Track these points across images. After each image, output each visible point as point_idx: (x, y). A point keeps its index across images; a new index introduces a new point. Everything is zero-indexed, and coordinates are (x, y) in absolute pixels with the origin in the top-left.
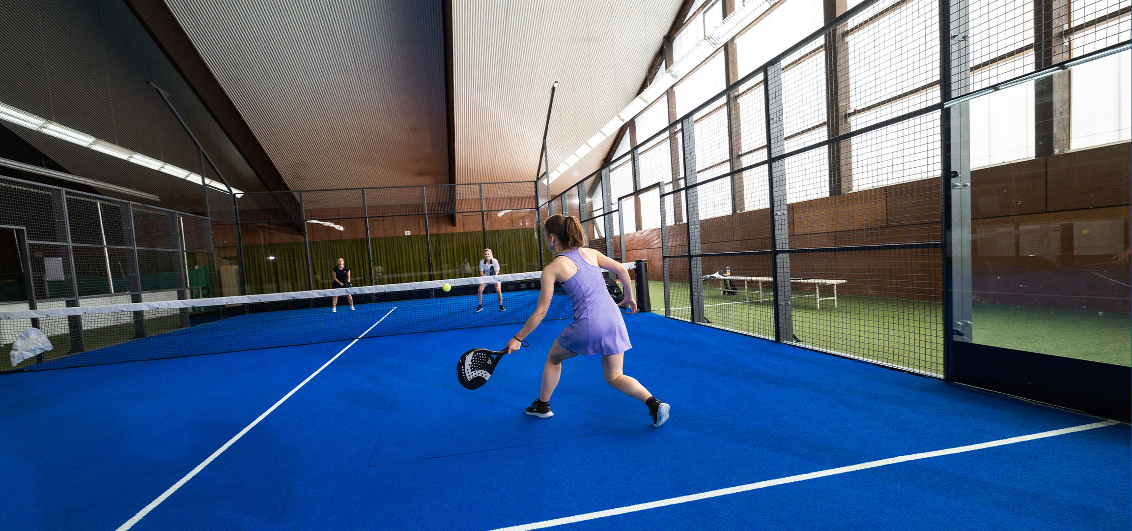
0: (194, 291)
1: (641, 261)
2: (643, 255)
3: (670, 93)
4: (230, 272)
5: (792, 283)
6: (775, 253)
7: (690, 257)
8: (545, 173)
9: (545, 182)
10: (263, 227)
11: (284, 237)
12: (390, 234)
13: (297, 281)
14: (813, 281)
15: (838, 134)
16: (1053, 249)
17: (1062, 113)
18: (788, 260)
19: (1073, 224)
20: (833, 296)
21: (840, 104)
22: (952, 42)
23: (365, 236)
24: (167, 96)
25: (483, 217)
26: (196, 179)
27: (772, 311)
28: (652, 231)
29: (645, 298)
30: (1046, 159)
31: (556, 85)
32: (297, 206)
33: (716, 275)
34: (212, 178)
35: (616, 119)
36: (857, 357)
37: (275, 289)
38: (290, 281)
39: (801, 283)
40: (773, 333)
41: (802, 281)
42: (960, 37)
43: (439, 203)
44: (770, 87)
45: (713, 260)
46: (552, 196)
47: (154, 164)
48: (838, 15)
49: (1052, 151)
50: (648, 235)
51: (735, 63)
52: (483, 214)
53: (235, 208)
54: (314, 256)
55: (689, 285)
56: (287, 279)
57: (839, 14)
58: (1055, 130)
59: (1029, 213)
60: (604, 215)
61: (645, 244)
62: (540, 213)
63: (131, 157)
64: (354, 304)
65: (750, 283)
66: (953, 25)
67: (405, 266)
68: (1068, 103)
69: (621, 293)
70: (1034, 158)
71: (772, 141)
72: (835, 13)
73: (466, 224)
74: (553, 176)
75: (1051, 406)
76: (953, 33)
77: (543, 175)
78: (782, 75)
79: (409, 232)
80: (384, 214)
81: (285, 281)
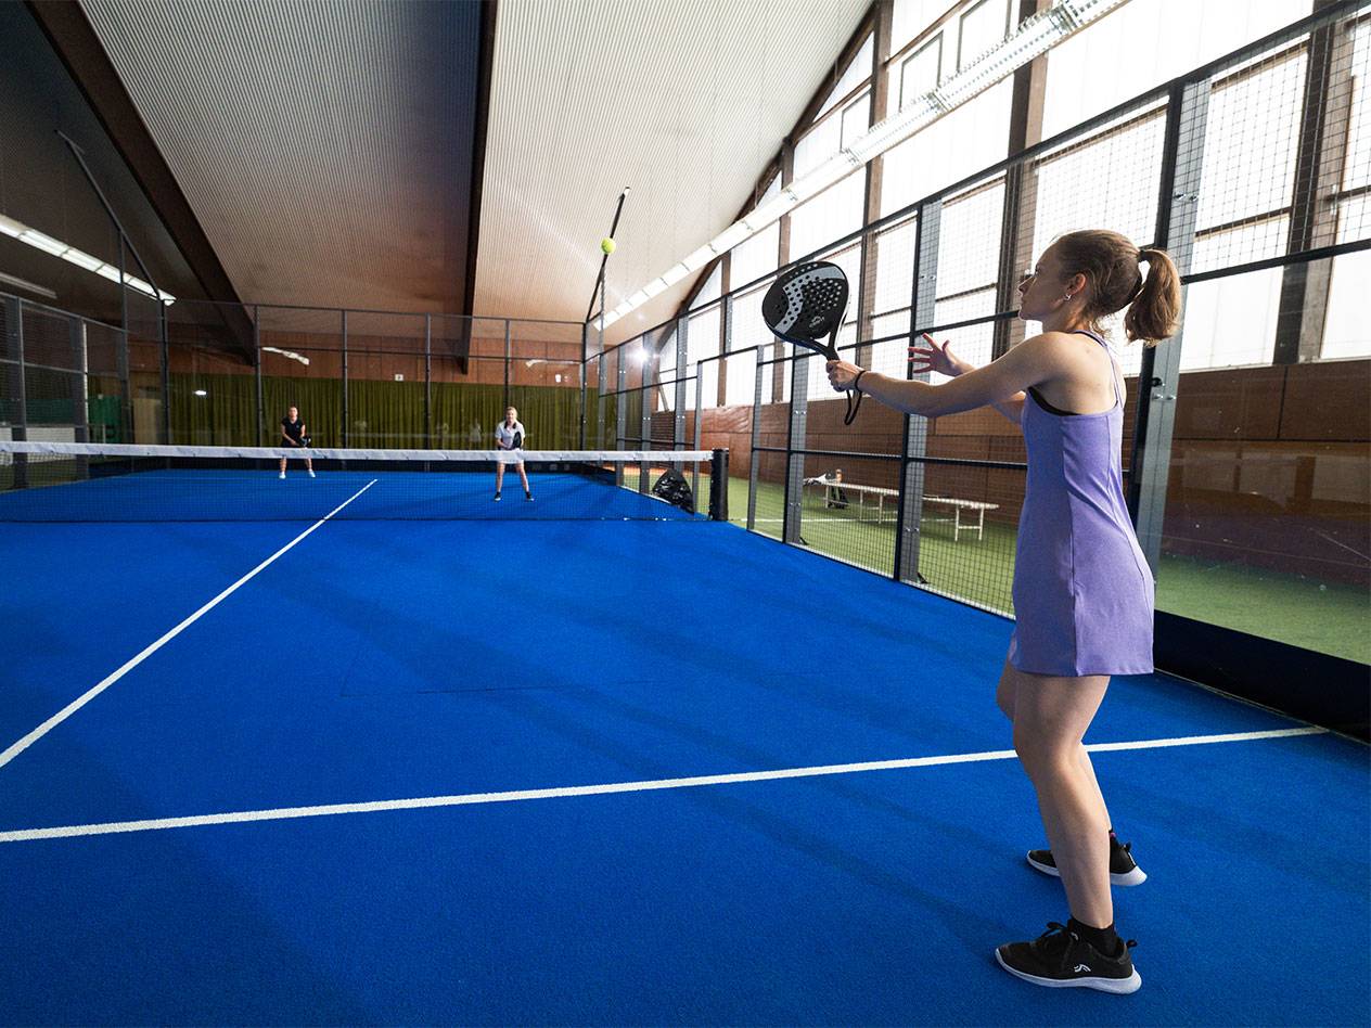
0: (95, 430)
1: (721, 451)
2: (724, 441)
3: (784, 220)
4: (147, 408)
5: (924, 502)
6: (906, 460)
7: (790, 452)
8: (599, 314)
9: (597, 324)
10: (198, 350)
11: (228, 368)
12: (375, 377)
13: (239, 431)
14: (952, 501)
15: (1008, 308)
16: (1282, 490)
17: (1315, 306)
18: (922, 472)
19: (1315, 458)
20: (978, 525)
21: (1018, 261)
22: (1175, 203)
23: (340, 376)
24: (81, 154)
25: (506, 365)
26: (111, 273)
27: (894, 538)
28: (739, 409)
29: (722, 501)
30: (1287, 368)
31: (626, 192)
32: (249, 326)
33: (822, 479)
34: (133, 275)
35: (706, 248)
36: (999, 612)
37: (207, 439)
38: (229, 428)
39: (936, 502)
40: (892, 569)
41: (939, 500)
42: (1186, 197)
43: (446, 340)
44: (924, 227)
45: (819, 459)
46: (606, 346)
47: (54, 247)
48: (1028, 146)
49: (1296, 357)
50: (733, 413)
51: (878, 187)
52: (507, 363)
53: (163, 321)
54: (266, 398)
55: (784, 489)
56: (226, 426)
57: (1029, 144)
58: (1303, 330)
59: (1256, 439)
60: (677, 381)
61: (728, 425)
62: (587, 368)
63: (24, 234)
64: (313, 469)
65: (868, 495)
66: (1178, 181)
67: (391, 424)
68: (1325, 294)
69: (689, 492)
70: (1270, 365)
71: (919, 301)
72: (1024, 142)
73: (481, 373)
74: (610, 318)
75: (1246, 701)
76: (1177, 191)
77: (595, 317)
78: (943, 212)
79: (402, 376)
80: (370, 347)
81: (223, 427)
